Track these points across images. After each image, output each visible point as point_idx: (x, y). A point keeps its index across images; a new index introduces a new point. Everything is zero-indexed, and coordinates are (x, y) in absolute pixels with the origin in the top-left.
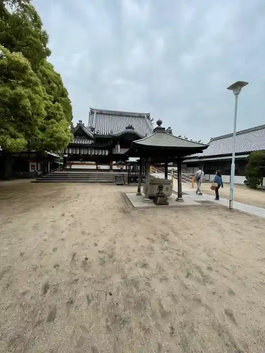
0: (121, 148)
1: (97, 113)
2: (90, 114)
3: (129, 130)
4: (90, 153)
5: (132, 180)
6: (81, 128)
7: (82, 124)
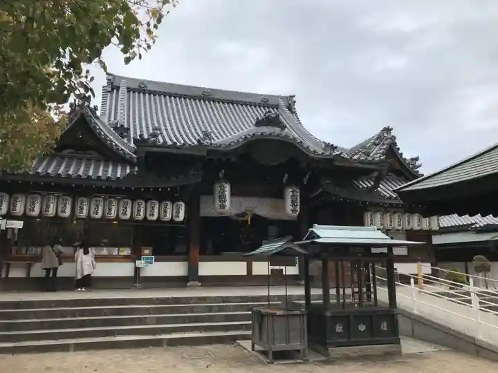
0: (232, 194)
1: (129, 90)
2: (106, 92)
3: (266, 130)
4: (113, 214)
5: (339, 329)
6: (86, 121)
7: (89, 107)
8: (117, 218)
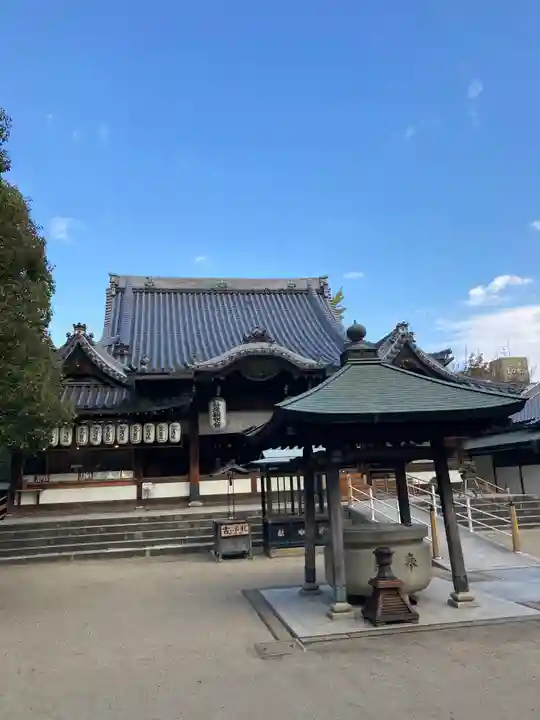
0: (229, 409)
1: (135, 291)
2: (110, 296)
3: (256, 346)
4: (111, 440)
5: (281, 534)
6: (82, 350)
7: (84, 335)
8: (116, 442)
